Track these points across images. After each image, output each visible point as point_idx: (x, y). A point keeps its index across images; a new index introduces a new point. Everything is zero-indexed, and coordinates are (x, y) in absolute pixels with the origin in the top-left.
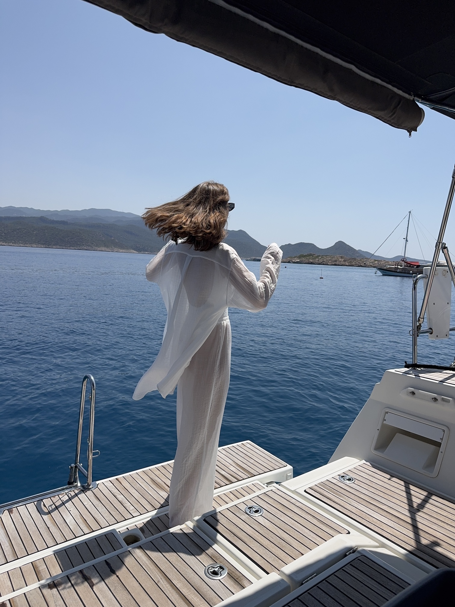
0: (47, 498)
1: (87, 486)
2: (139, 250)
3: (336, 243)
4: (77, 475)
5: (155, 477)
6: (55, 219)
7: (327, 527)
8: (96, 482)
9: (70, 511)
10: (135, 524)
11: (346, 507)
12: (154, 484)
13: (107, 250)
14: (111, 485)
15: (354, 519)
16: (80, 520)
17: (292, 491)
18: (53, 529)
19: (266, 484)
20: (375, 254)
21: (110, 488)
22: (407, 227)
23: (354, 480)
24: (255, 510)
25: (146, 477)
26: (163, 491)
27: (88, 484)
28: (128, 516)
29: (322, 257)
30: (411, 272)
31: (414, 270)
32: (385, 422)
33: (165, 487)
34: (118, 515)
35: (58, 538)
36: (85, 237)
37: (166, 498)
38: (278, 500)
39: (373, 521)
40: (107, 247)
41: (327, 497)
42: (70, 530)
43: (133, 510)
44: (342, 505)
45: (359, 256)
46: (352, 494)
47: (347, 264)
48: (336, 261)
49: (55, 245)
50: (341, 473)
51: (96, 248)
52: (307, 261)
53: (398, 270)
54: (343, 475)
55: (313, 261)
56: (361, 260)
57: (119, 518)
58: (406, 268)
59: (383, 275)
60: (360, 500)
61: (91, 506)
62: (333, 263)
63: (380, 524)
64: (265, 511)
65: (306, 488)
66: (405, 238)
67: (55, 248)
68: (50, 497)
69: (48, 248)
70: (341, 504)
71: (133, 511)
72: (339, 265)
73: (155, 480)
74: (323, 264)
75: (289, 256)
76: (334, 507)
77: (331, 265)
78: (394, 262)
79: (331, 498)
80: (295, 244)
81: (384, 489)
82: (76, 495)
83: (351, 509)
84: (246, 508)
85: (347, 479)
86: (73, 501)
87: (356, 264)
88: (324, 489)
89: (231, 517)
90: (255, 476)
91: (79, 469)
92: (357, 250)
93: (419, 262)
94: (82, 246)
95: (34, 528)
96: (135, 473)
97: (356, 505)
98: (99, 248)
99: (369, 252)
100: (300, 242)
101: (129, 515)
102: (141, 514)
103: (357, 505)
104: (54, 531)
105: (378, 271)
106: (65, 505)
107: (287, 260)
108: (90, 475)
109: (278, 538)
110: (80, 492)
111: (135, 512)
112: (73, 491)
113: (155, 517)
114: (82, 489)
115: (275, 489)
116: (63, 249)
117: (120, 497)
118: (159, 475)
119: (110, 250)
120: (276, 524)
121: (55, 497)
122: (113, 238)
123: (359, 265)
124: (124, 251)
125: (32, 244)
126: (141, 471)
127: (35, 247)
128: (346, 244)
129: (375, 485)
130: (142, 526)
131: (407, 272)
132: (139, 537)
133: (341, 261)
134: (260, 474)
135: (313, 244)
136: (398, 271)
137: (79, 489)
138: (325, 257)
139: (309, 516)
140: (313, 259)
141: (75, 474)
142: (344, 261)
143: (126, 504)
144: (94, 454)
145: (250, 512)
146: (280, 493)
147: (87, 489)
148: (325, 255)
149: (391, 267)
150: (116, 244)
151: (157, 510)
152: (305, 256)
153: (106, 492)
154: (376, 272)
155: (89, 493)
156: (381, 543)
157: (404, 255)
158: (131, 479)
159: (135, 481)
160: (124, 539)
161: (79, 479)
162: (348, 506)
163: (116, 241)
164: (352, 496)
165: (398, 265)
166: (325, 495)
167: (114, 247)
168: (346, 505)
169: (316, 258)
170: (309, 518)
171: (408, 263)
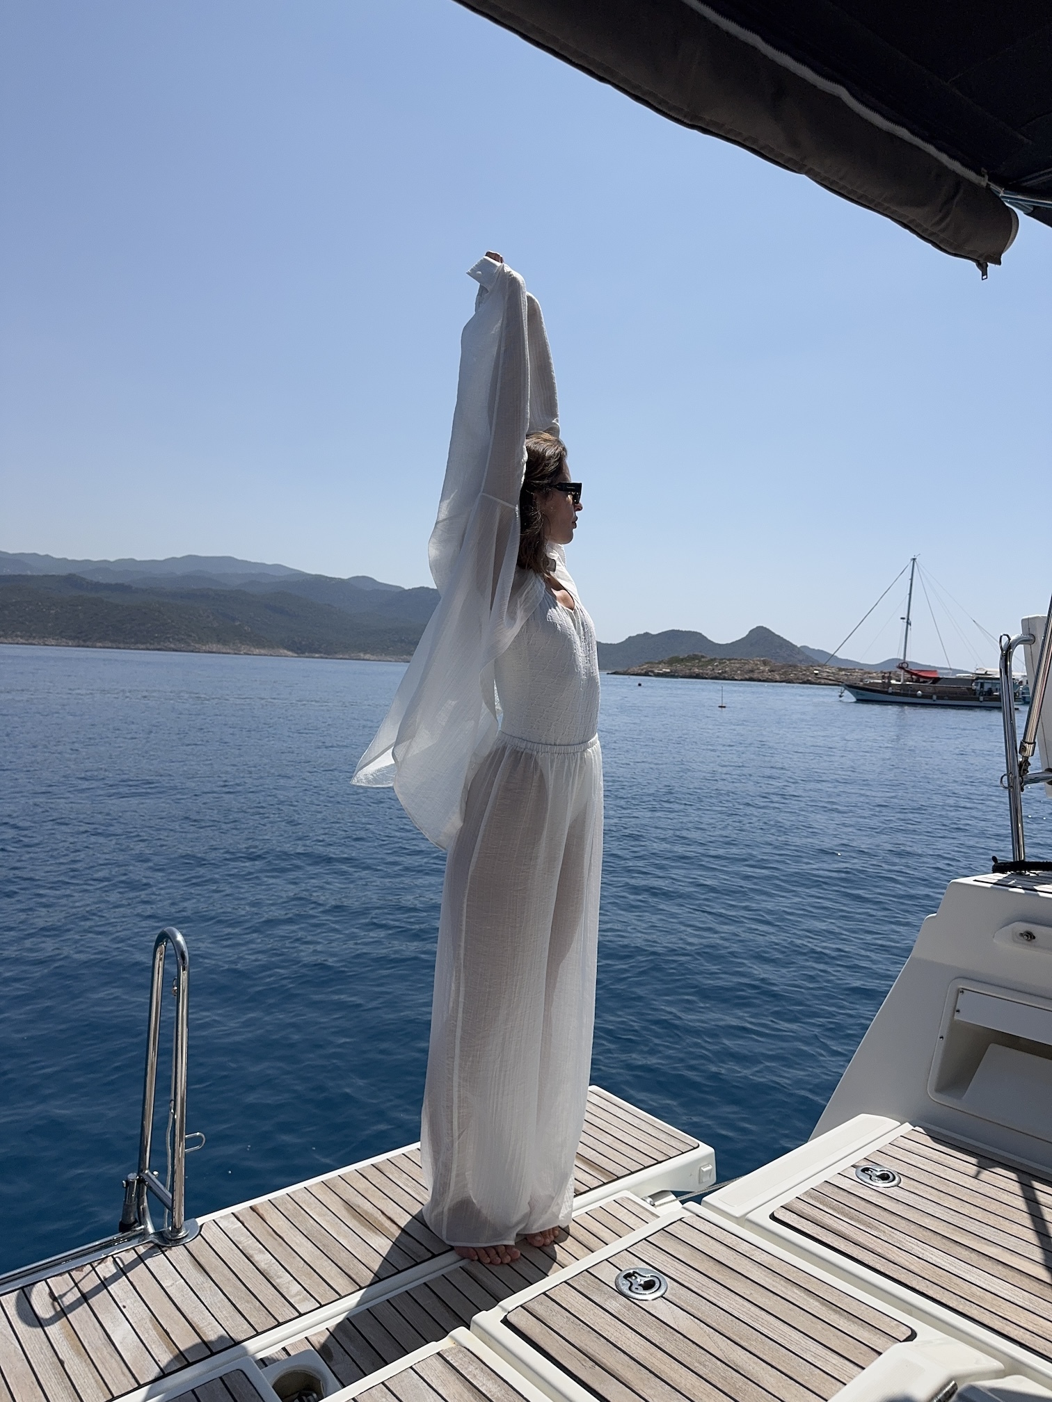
1: (173, 1234)
2: (298, 649)
3: (750, 632)
4: (146, 1204)
6: (101, 579)
7: (849, 1320)
8: (197, 1220)
9: (124, 1307)
10: (306, 1334)
11: (892, 1259)
12: (354, 1217)
13: (224, 651)
14: (236, 1226)
16: (153, 1333)
17: (737, 1220)
18: (76, 1366)
19: (650, 1199)
21: (234, 1236)
22: (908, 592)
23: (897, 1178)
24: (642, 1282)
25: (331, 1199)
26: (379, 1236)
27: (175, 1227)
28: (284, 1312)
29: (720, 663)
30: (919, 692)
31: (927, 689)
32: (957, 1017)
33: (382, 1225)
34: (258, 1311)
35: (89, 1391)
36: (172, 621)
37: (386, 1253)
39: (973, 1295)
40: (225, 643)
42: (123, 1364)
43: (298, 1294)
44: (880, 1251)
45: (803, 660)
46: (898, 1218)
47: (778, 677)
48: (752, 671)
49: (100, 639)
50: (857, 1158)
51: (197, 646)
52: (688, 671)
53: (890, 688)
54: (865, 1164)
55: (701, 671)
56: (807, 670)
57: (260, 1320)
58: (908, 683)
59: (859, 701)
61: (182, 1291)
62: (747, 677)
63: (994, 1302)
64: (670, 1283)
65: (773, 1207)
66: (905, 616)
67: (101, 647)
68: (68, 1272)
69: (83, 646)
70: (876, 1249)
71: (298, 1297)
72: (760, 680)
73: (355, 1205)
74: (724, 679)
75: (648, 661)
76: (859, 1258)
77: (741, 680)
78: (882, 672)
80: (659, 634)
81: (982, 1200)
82: (141, 1259)
83: (907, 1264)
84: (617, 1278)
85: (878, 1176)
86: (131, 1276)
87: (798, 679)
88: (821, 1207)
89: (580, 1308)
90: (619, 1178)
91: (149, 1188)
92: (799, 646)
93: (939, 671)
94: (164, 641)
95: (19, 1364)
96: (301, 1189)
97: (917, 1248)
98: (205, 645)
99: (825, 652)
100: (671, 629)
101: (287, 1311)
102: (322, 1306)
103: (920, 1250)
104: (77, 1372)
105: (846, 692)
106: (109, 1288)
107: (642, 670)
108: (180, 1201)
109: (719, 1363)
110: (151, 1251)
111: (305, 1299)
112: (133, 1248)
113: (357, 1312)
114: (157, 1241)
115: (691, 1216)
116: (119, 648)
117: (263, 1259)
118: (367, 1190)
119: (231, 651)
120: (708, 1321)
121: (82, 1271)
122: (237, 623)
123: (805, 680)
124: (263, 651)
125: (47, 638)
126: (317, 1184)
127: (53, 645)
128: (773, 633)
129: (955, 1188)
130: (326, 1341)
131: (909, 692)
132: (318, 1377)
133: (763, 672)
134: (632, 1173)
135: (700, 634)
136: (890, 690)
137: (151, 1242)
138: (728, 662)
139: (796, 1291)
140: (702, 666)
141: (138, 1201)
142: (770, 672)
143: (279, 1277)
144: (189, 1143)
145: (630, 1289)
146: (706, 1227)
147: (171, 1240)
148: (728, 658)
149: (873, 683)
150: (245, 637)
151: (364, 1290)
152: (682, 660)
153: (223, 1246)
154: (842, 693)
155: (176, 1253)
156: (1011, 1360)
157: (902, 658)
158: (290, 1207)
159: (303, 1212)
160: (275, 1387)
161: (151, 1214)
162: (897, 1255)
163: (246, 628)
164: (902, 1225)
165: (890, 678)
166: (828, 1226)
167: (241, 643)
168: (890, 1252)
169: (707, 665)
170: (795, 1296)
171: (912, 674)
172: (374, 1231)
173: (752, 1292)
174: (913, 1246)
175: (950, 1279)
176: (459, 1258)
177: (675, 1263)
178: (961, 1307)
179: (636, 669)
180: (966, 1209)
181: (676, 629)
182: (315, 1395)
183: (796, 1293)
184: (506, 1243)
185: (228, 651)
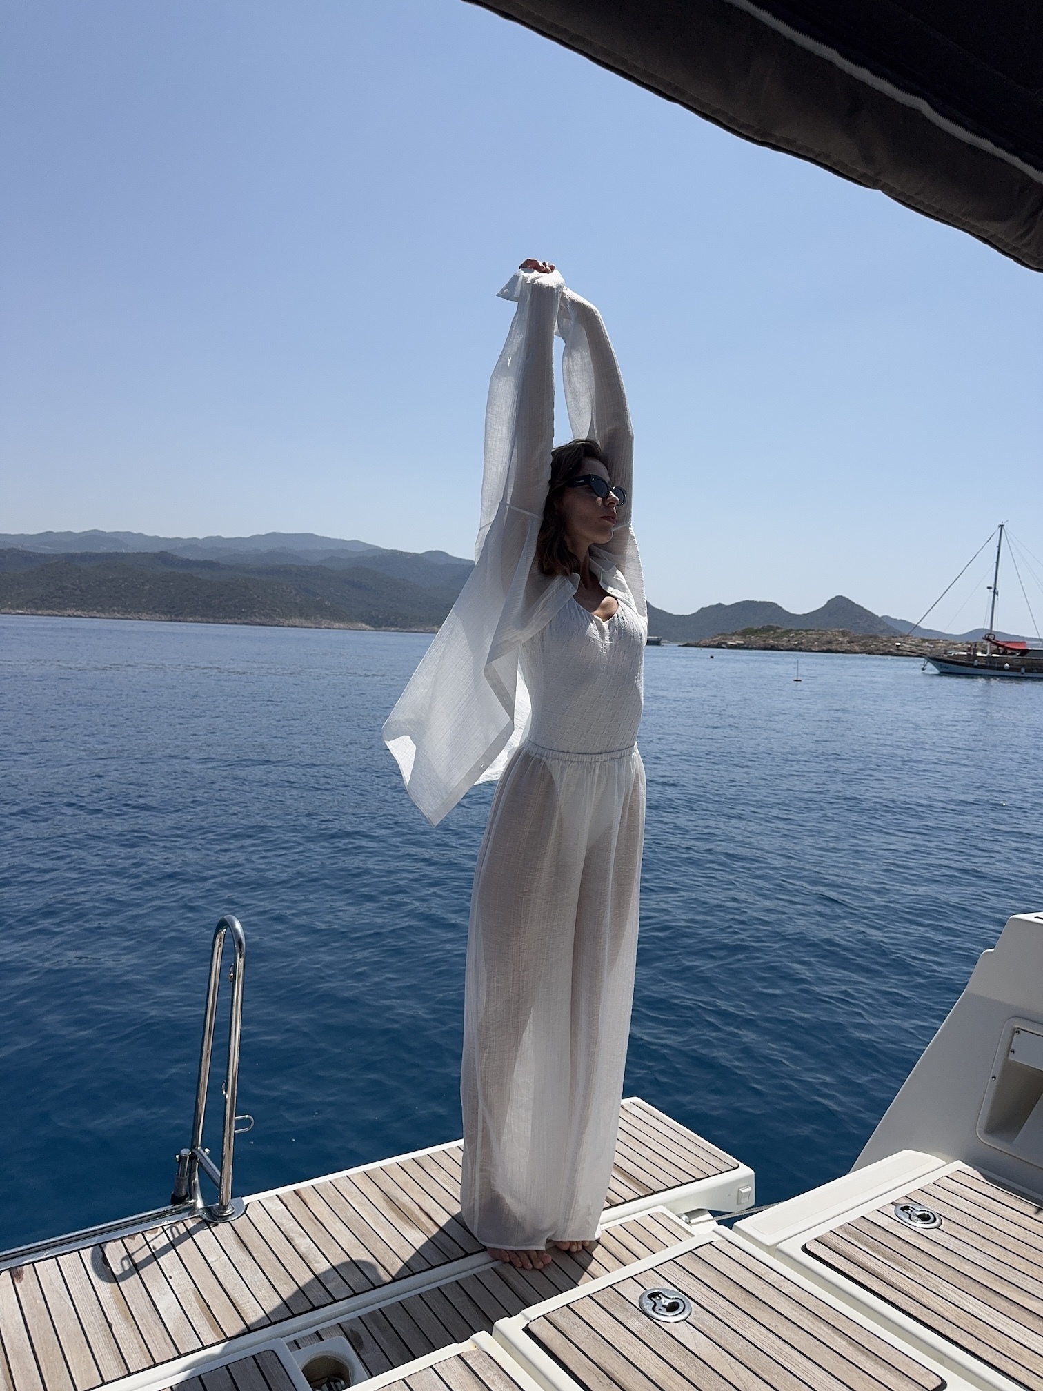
0: (114, 1240)
1: (220, 1211)
2: (376, 623)
3: (829, 602)
4: (197, 1179)
5: (396, 1188)
6: (191, 556)
7: (877, 1363)
8: (243, 1199)
9: (171, 1277)
10: (339, 1320)
11: (926, 1304)
12: (392, 1209)
13: (306, 625)
14: (280, 1208)
15: (954, 1339)
16: (196, 1305)
17: (768, 1248)
18: (123, 1330)
19: (686, 1217)
20: (922, 625)
21: (277, 1218)
22: (996, 561)
23: (938, 1220)
24: (667, 1304)
25: (371, 1190)
26: (415, 1230)
27: (222, 1204)
28: (320, 1297)
29: (796, 634)
30: (1007, 665)
31: (1014, 661)
32: (1011, 1057)
33: (419, 1219)
35: (133, 1355)
36: (258, 597)
37: (419, 1246)
38: (732, 1274)
39: (1010, 1349)
40: (307, 617)
41: (868, 1267)
42: (166, 1333)
43: (334, 1279)
44: (914, 1294)
45: (884, 630)
46: (935, 1262)
47: (857, 649)
48: (830, 642)
49: (192, 614)
50: (897, 1196)
51: (281, 620)
52: (762, 643)
54: (905, 1203)
55: (776, 643)
56: (889, 640)
58: (996, 655)
59: (942, 674)
60: (962, 1279)
62: (825, 648)
63: (1033, 1360)
64: (695, 1307)
65: (806, 1239)
66: (992, 586)
67: (191, 622)
68: (121, 1239)
69: (175, 621)
70: (910, 1291)
71: (334, 1283)
72: (838, 652)
73: (394, 1197)
74: (801, 650)
75: (720, 632)
76: (891, 1300)
77: (819, 652)
78: (968, 643)
79: (879, 1273)
80: (733, 605)
81: (1027, 1250)
82: (189, 1233)
83: (941, 1310)
84: (641, 1297)
85: (918, 1216)
86: (180, 1249)
87: (878, 650)
88: (855, 1243)
89: (602, 1324)
90: (655, 1193)
91: (201, 1164)
92: (880, 616)
93: (1027, 642)
95: (71, 1324)
96: (343, 1178)
97: (954, 1295)
98: (288, 619)
99: (907, 620)
100: (745, 599)
101: (323, 1296)
102: (355, 1294)
103: (957, 1297)
104: (123, 1336)
105: (929, 664)
106: (159, 1260)
107: (715, 641)
108: (228, 1179)
110: (199, 1226)
111: (340, 1286)
112: (183, 1222)
113: (389, 1304)
114: (205, 1217)
115: (720, 1241)
116: (209, 623)
117: (303, 1243)
118: (406, 1184)
119: (312, 625)
120: (731, 1350)
121: (133, 1239)
122: (318, 598)
123: (887, 651)
124: (342, 625)
126: (359, 1173)
128: (853, 603)
131: (996, 665)
132: (346, 1364)
133: (841, 643)
134: (669, 1188)
135: (776, 604)
136: (976, 662)
137: (199, 1216)
138: (804, 633)
139: (823, 1327)
140: (777, 637)
141: (190, 1176)
142: (849, 643)
145: (653, 1309)
146: (735, 1253)
147: (219, 1217)
148: (805, 628)
149: (958, 655)
150: (326, 611)
152: (756, 631)
153: (266, 1227)
154: (925, 666)
155: (222, 1229)
157: (988, 628)
158: (331, 1193)
159: (344, 1200)
160: (305, 1371)
161: (201, 1190)
162: (932, 1300)
163: (326, 603)
164: (940, 1270)
165: (976, 650)
166: (862, 1263)
167: (322, 617)
168: (925, 1297)
169: (783, 637)
170: (821, 1332)
171: (999, 645)
172: (410, 1225)
173: (778, 1324)
174: (950, 1292)
175: (986, 1331)
176: (490, 1259)
177: (701, 1287)
178: (996, 1361)
179: (708, 641)
180: (1010, 1258)
181: (750, 599)
182: (342, 1382)
183: (823, 1330)
184: (535, 1248)
185: (310, 625)
